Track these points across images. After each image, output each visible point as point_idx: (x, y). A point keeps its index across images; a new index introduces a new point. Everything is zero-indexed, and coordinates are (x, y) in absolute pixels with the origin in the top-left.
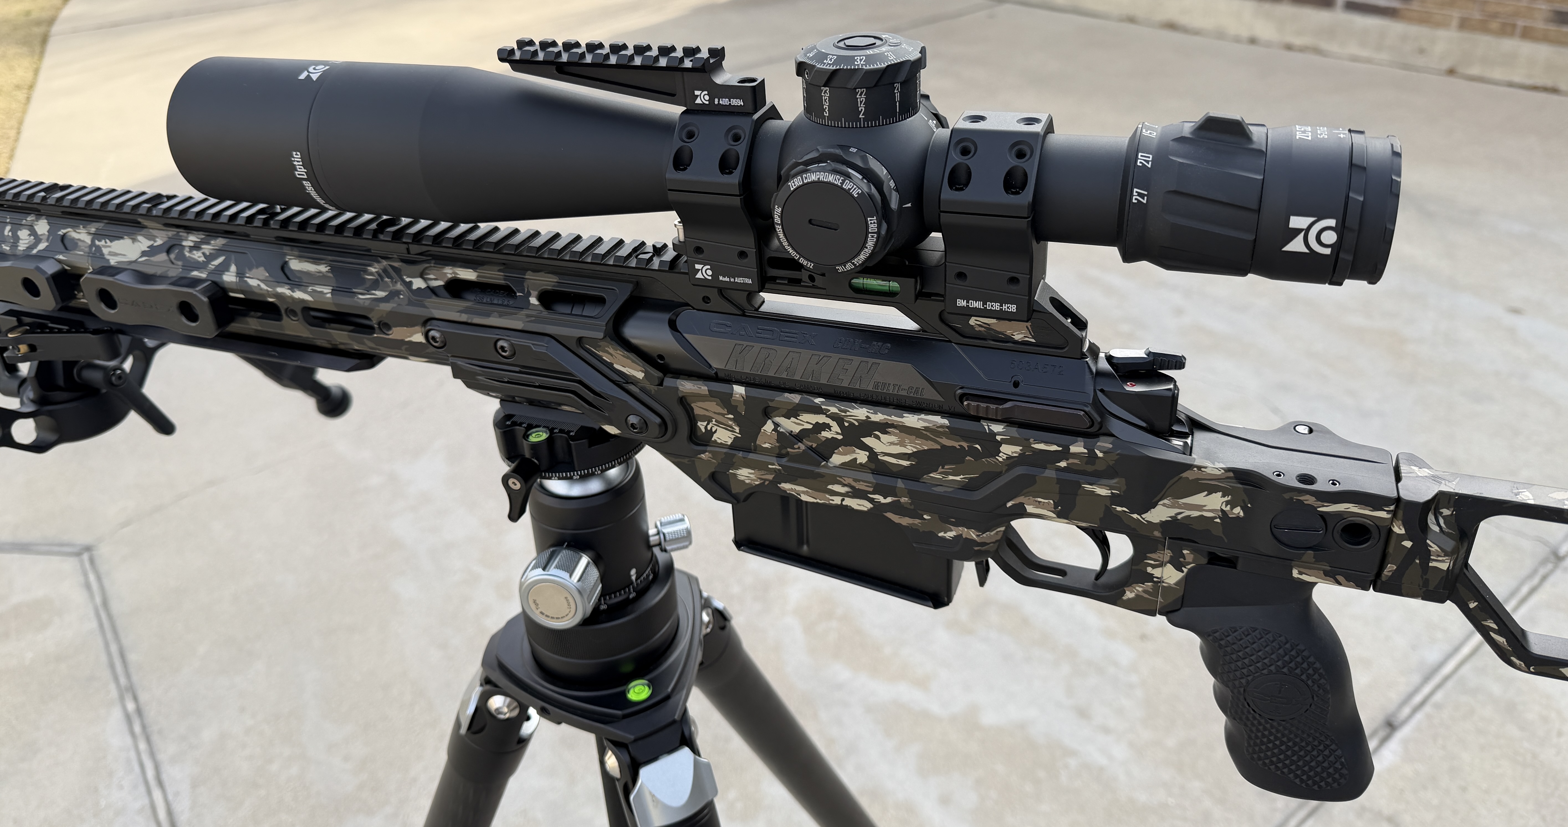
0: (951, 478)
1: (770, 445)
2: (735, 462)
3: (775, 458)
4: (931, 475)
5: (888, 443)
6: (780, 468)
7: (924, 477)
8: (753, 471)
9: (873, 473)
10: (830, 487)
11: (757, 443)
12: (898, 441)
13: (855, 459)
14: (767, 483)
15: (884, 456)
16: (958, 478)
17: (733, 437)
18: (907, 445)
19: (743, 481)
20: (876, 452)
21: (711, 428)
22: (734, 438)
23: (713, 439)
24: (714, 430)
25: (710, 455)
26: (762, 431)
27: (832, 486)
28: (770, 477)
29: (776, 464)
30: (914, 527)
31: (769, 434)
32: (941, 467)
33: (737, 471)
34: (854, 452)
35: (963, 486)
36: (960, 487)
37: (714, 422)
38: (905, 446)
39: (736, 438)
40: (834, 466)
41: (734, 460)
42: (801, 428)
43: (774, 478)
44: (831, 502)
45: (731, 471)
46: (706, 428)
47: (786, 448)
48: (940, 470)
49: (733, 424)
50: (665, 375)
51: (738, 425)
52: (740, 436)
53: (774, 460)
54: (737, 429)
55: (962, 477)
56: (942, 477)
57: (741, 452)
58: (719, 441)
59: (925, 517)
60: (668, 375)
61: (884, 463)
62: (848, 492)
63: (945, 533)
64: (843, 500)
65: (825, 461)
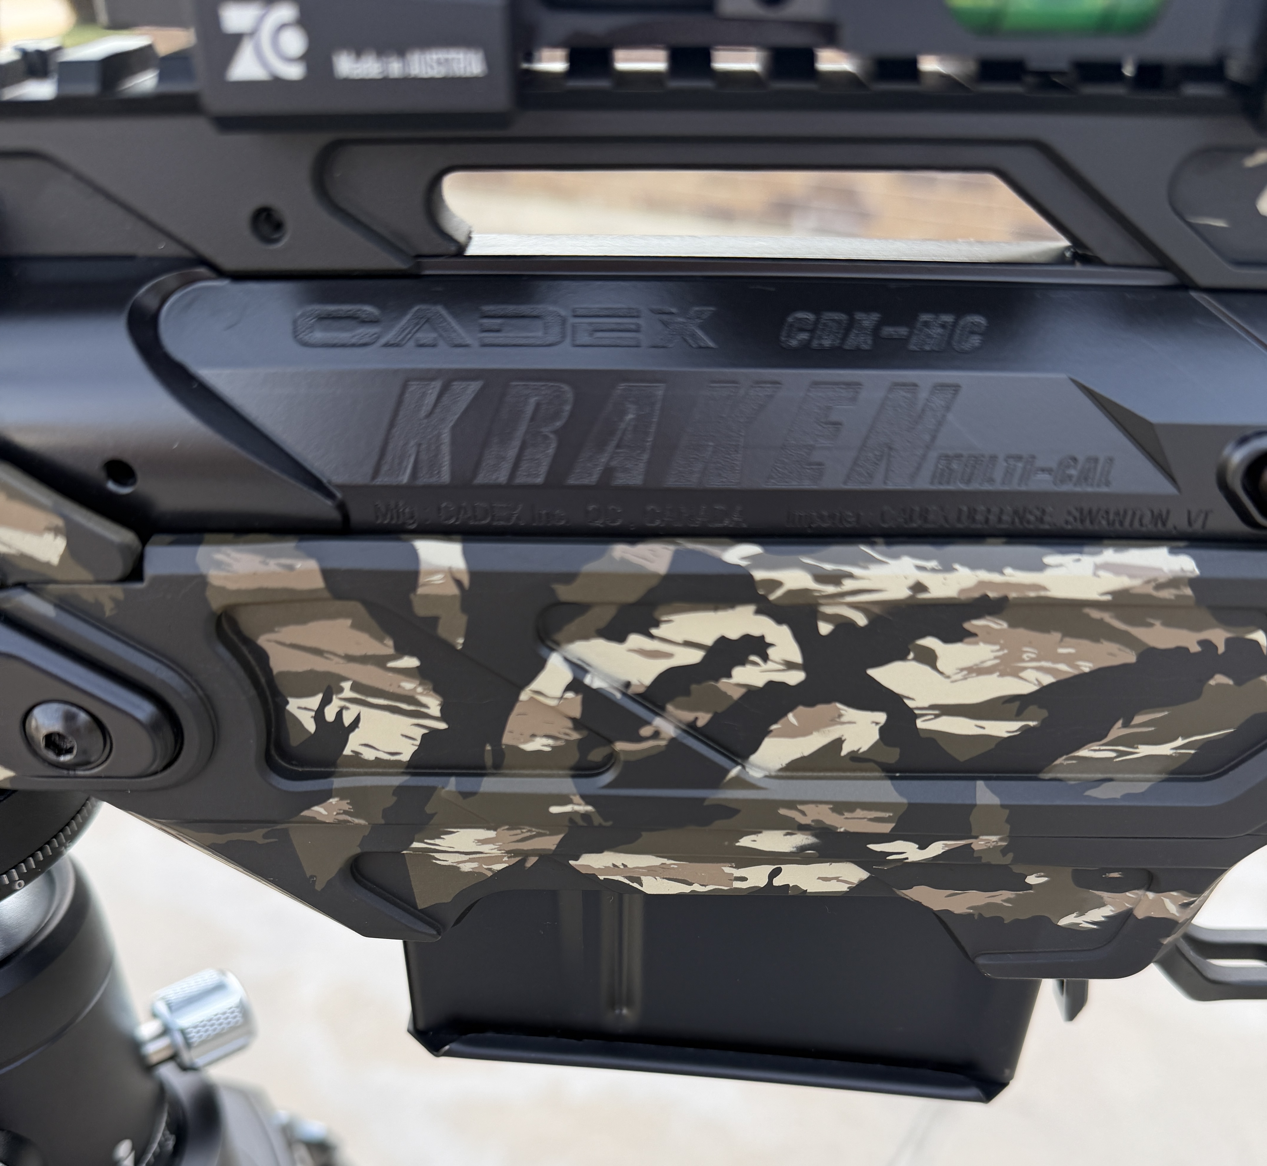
0: (1144, 750)
1: (550, 742)
2: (432, 816)
3: (570, 781)
4: (1084, 753)
5: (962, 670)
6: (589, 808)
7: (1058, 762)
8: (491, 834)
9: (892, 778)
10: (746, 842)
11: (507, 739)
12: (996, 658)
13: (838, 743)
14: (531, 861)
15: (937, 716)
16: (1165, 749)
17: (418, 733)
18: (1025, 669)
19: (453, 870)
20: (911, 710)
21: (339, 715)
22: (424, 736)
23: (347, 751)
24: (347, 720)
25: (345, 805)
26: (524, 696)
27: (753, 837)
28: (550, 842)
29: (577, 799)
30: (987, 915)
31: (553, 703)
32: (1119, 723)
33: (437, 841)
34: (836, 720)
35: (1172, 773)
36: (1164, 776)
37: (348, 693)
38: (1015, 673)
39: (430, 737)
40: (766, 776)
41: (429, 809)
42: (662, 665)
43: (559, 845)
44: (737, 885)
45: (416, 845)
46: (319, 715)
47: (610, 742)
48: (1117, 731)
49: (420, 690)
50: (144, 540)
51: (437, 690)
52: (442, 726)
53: (567, 785)
54: (433, 705)
55: (1180, 742)
56: (1113, 755)
57: (453, 780)
58: (369, 755)
59: (1032, 880)
60: (155, 538)
61: (934, 738)
62: (802, 849)
63: (1082, 913)
64: (776, 873)
65: (737, 764)
